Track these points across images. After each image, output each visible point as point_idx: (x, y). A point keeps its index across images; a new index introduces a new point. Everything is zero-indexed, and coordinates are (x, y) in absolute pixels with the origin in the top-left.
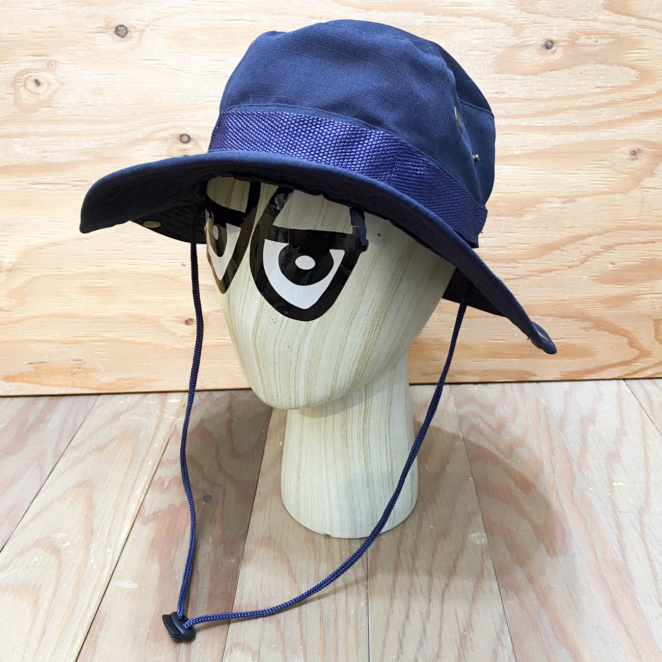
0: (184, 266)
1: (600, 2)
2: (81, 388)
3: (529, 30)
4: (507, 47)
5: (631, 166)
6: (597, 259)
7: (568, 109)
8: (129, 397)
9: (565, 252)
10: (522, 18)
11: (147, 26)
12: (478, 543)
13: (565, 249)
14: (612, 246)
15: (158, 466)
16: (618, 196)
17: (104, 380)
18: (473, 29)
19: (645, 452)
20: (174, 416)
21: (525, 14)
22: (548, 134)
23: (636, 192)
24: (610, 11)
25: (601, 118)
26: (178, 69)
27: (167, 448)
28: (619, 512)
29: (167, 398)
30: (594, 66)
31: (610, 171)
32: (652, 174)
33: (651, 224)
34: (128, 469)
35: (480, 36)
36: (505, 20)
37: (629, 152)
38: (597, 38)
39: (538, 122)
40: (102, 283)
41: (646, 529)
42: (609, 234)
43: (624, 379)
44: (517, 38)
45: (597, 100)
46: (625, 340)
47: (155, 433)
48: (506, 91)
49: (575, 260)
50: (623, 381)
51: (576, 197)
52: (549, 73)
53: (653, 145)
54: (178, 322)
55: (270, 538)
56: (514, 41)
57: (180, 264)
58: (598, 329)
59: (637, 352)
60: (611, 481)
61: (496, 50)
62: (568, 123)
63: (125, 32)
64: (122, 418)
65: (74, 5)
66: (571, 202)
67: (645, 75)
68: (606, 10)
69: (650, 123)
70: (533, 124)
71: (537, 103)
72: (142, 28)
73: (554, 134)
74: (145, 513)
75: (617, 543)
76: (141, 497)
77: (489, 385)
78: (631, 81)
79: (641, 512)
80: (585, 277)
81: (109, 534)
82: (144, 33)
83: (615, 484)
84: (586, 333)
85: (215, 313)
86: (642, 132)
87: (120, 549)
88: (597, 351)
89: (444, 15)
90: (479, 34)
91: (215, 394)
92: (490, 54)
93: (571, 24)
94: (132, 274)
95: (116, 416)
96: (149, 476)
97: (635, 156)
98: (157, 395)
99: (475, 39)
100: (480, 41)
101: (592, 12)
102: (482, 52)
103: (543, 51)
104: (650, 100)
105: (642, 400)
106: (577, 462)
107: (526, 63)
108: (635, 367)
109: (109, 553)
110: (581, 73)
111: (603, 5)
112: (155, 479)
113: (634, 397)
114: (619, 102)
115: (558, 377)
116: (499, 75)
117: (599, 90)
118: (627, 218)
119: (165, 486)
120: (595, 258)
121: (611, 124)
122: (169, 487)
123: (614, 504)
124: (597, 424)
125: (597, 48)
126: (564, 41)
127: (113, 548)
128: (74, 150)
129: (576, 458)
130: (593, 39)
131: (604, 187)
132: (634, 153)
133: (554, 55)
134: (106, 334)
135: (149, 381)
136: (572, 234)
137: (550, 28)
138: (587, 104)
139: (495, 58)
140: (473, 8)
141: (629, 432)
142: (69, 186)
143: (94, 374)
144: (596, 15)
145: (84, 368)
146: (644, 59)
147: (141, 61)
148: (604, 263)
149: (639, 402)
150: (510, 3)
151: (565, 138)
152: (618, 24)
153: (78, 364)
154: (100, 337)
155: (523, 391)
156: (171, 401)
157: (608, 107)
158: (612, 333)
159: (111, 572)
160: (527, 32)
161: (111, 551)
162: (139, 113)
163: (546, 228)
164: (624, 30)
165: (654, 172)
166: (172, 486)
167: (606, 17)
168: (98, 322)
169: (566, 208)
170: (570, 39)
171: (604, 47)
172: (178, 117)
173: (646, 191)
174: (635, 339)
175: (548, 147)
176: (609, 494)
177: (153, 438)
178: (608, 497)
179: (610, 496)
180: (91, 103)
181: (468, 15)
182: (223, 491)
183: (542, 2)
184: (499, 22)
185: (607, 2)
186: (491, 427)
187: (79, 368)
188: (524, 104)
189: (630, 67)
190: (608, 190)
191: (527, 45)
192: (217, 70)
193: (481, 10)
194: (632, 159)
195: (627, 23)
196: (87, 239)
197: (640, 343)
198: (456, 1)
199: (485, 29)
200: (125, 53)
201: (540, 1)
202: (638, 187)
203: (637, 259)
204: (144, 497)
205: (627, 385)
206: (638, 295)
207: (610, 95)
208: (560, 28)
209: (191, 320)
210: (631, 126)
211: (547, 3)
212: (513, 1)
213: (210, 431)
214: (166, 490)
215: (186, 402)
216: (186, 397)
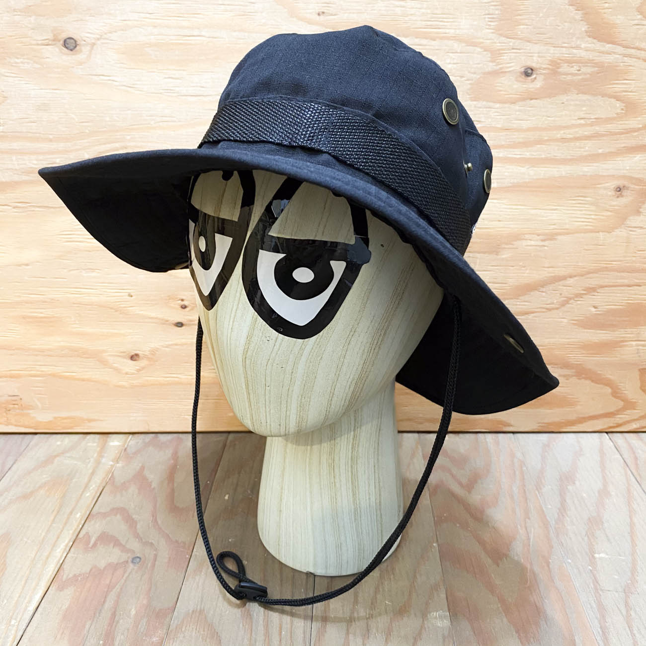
0: (132, 296)
1: (583, 29)
2: (16, 426)
3: (507, 56)
4: (484, 73)
5: (616, 203)
6: (579, 302)
7: (548, 140)
8: (67, 437)
9: (544, 294)
10: (500, 43)
11: (98, 39)
12: (439, 625)
13: (544, 290)
14: (595, 288)
15: (86, 519)
16: (601, 235)
17: (42, 418)
18: (448, 52)
19: (631, 518)
20: (113, 461)
21: (503, 39)
22: (527, 167)
23: (621, 231)
24: (595, 39)
25: (585, 151)
26: (130, 85)
27: (100, 498)
28: (602, 590)
29: (109, 440)
30: (576, 96)
31: (593, 208)
32: (638, 213)
33: (637, 265)
34: (53, 521)
35: (455, 61)
36: (482, 45)
37: (614, 188)
38: (580, 67)
39: (516, 153)
40: (41, 313)
41: (632, 613)
42: (591, 275)
43: (607, 433)
44: (494, 64)
45: (580, 132)
46: (610, 390)
47: (89, 481)
48: (483, 120)
49: (555, 302)
50: (606, 434)
51: (557, 234)
52: (528, 102)
53: (639, 181)
54: (124, 357)
55: (201, 612)
56: (491, 67)
57: (127, 294)
58: (581, 378)
59: (621, 404)
60: (592, 552)
61: (472, 75)
62: (549, 155)
63: (74, 45)
64: (56, 461)
65: (19, 15)
66: (551, 240)
67: (631, 108)
68: (589, 37)
69: (636, 158)
70: (511, 156)
71: (515, 133)
72: (93, 41)
73: (533, 166)
74: (63, 576)
75: (599, 630)
76: (62, 556)
77: (461, 435)
78: (616, 114)
79: (628, 591)
80: (565, 320)
81: (17, 602)
82: (95, 47)
83: (597, 556)
84: (567, 381)
85: (164, 349)
86: (628, 168)
87: (27, 621)
88: (578, 402)
89: (417, 38)
90: (454, 59)
91: (161, 436)
92: (466, 80)
93: (552, 51)
94: (74, 304)
95: (50, 460)
96: (75, 531)
97: (620, 193)
98: (97, 436)
99: (450, 63)
100: (455, 66)
101: (574, 39)
102: (458, 77)
103: (522, 78)
104: (635, 134)
105: (626, 456)
106: (555, 528)
107: (505, 91)
108: (619, 419)
109: (14, 625)
110: (563, 103)
111: (586, 32)
112: (81, 536)
113: (618, 453)
114: (603, 135)
115: (535, 428)
116: (475, 103)
117: (582, 122)
118: (612, 259)
119: (90, 545)
120: (576, 301)
121: (594, 158)
122: (95, 545)
123: (596, 581)
124: (577, 483)
125: (580, 77)
126: (545, 69)
127: (18, 620)
128: (16, 170)
129: (554, 523)
130: (576, 68)
131: (587, 225)
132: (619, 189)
133: (534, 83)
134: (44, 369)
136: (553, 275)
137: (530, 55)
138: (569, 136)
139: (470, 84)
140: (447, 31)
141: (613, 494)
142: (10, 207)
143: (31, 411)
144: (578, 43)
145: (20, 405)
146: (630, 90)
147: (91, 76)
148: (586, 307)
149: (623, 459)
150: (487, 27)
151: (543, 172)
152: (603, 52)
153: (13, 400)
154: (38, 371)
155: (497, 443)
156: (111, 444)
157: (590, 140)
158: (593, 381)
160: (505, 58)
161: (17, 624)
162: (87, 131)
163: (524, 267)
164: (608, 59)
165: (641, 210)
166: (99, 544)
167: (589, 45)
168: (36, 355)
169: (545, 246)
170: (550, 67)
171: (588, 76)
172: (128, 137)
173: (631, 231)
174: (619, 389)
175: (527, 180)
176: (590, 567)
177: (87, 486)
178: (589, 571)
179: (591, 570)
180: (36, 119)
181: (442, 38)
182: (155, 552)
183: (522, 27)
184: (476, 46)
185: (590, 29)
186: (460, 484)
187: (14, 404)
188: (501, 134)
189: (615, 98)
190: (591, 228)
191: (505, 72)
192: (172, 88)
193: (457, 33)
194: (617, 196)
195: (612, 52)
196: (27, 265)
197: (625, 393)
198: (429, 23)
199: (461, 53)
200: (73, 67)
201: (520, 25)
202: (623, 226)
203: (622, 303)
204: (66, 557)
205: (610, 439)
206: (623, 341)
207: (593, 127)
208: (540, 54)
209: (137, 355)
210: (616, 160)
211: (527, 28)
212: (490, 25)
213: (150, 480)
214: (91, 548)
215: (128, 445)
216: (129, 439)
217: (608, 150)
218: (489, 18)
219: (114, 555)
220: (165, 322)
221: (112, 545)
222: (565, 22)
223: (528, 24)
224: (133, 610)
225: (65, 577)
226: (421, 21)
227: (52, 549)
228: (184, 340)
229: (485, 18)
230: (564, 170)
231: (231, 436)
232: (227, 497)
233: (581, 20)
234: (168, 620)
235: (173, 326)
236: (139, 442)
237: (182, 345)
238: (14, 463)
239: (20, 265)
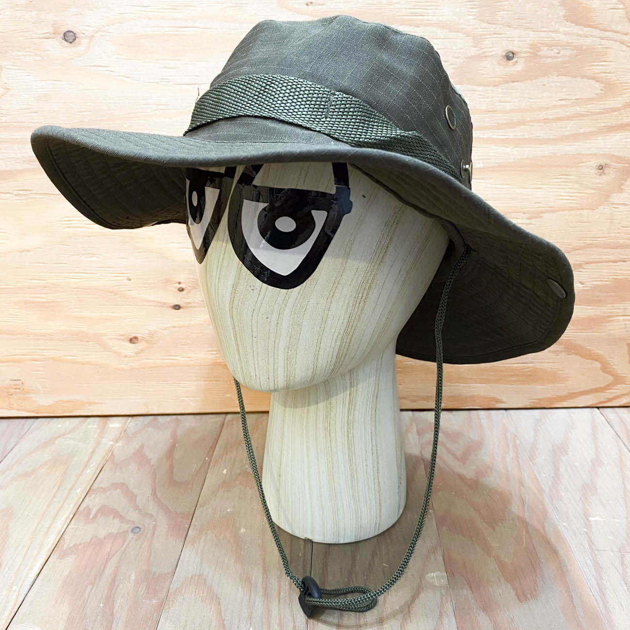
0: (130, 280)
1: (561, 14)
2: (18, 410)
3: (489, 41)
4: (467, 58)
5: (598, 181)
7: (531, 121)
8: (68, 420)
10: (481, 28)
11: (97, 32)
12: (437, 584)
14: (581, 264)
15: (87, 494)
16: (585, 212)
17: (43, 402)
19: (624, 484)
20: (113, 441)
21: (485, 25)
22: (512, 147)
23: (604, 208)
24: (572, 23)
25: (566, 131)
26: (127, 76)
27: (100, 475)
28: (597, 550)
29: (108, 422)
30: (556, 78)
31: (576, 186)
32: (621, 190)
33: (621, 241)
34: (54, 496)
35: (439, 47)
36: (465, 31)
37: (597, 166)
38: (559, 50)
39: (500, 134)
40: (42, 298)
42: (577, 252)
43: (598, 408)
44: (477, 49)
45: (562, 113)
46: (598, 365)
47: (90, 459)
50: (596, 409)
51: (542, 212)
52: (511, 84)
53: (619, 159)
54: (123, 340)
55: (201, 575)
56: (474, 51)
57: (126, 278)
58: (570, 353)
59: (611, 378)
60: (586, 516)
61: (456, 60)
62: (531, 136)
63: (74, 38)
64: (57, 442)
65: (21, 10)
66: (536, 218)
67: (609, 88)
68: (567, 21)
69: (617, 137)
70: (494, 137)
71: (499, 115)
72: (92, 34)
73: (517, 147)
74: (63, 545)
75: (596, 586)
76: (62, 528)
77: (454, 412)
78: (596, 94)
79: (623, 550)
81: (18, 569)
82: (93, 39)
83: (591, 519)
84: (556, 357)
85: (162, 331)
86: (609, 146)
87: (29, 587)
88: (568, 377)
89: (401, 25)
90: (438, 44)
91: (160, 418)
92: (449, 65)
93: (532, 36)
94: (74, 288)
95: (51, 441)
96: (75, 504)
97: (601, 171)
98: (98, 419)
101: (553, 24)
103: (505, 62)
104: (616, 113)
105: (617, 429)
106: (549, 495)
107: (488, 75)
108: (608, 394)
109: (15, 591)
110: (544, 85)
111: (564, 16)
112: (81, 508)
113: (609, 426)
114: (583, 115)
115: (528, 404)
116: (459, 86)
117: (563, 102)
118: (597, 236)
119: (92, 516)
121: (574, 137)
122: (95, 516)
123: (591, 541)
124: (570, 453)
125: (560, 60)
126: (525, 52)
127: (20, 585)
128: (18, 158)
129: (548, 490)
130: (556, 51)
131: (571, 203)
132: (601, 167)
133: (515, 66)
134: (45, 353)
135: (90, 404)
137: (510, 39)
138: (550, 117)
139: (454, 68)
141: (606, 462)
142: (11, 195)
143: (32, 395)
144: (557, 26)
145: (22, 389)
146: (608, 71)
147: (89, 67)
149: (615, 432)
150: (469, 13)
151: (528, 152)
152: (580, 36)
153: (15, 385)
154: (39, 355)
155: (490, 419)
156: (111, 426)
157: (572, 120)
158: (582, 356)
159: (13, 614)
160: (486, 42)
161: (18, 590)
162: (86, 120)
164: (586, 42)
165: (623, 187)
166: (99, 516)
167: (568, 29)
168: (38, 340)
169: (531, 224)
170: (531, 51)
171: (567, 59)
173: (615, 208)
174: (609, 364)
175: (512, 160)
176: (585, 530)
177: (87, 464)
178: (585, 533)
179: (586, 532)
180: (37, 109)
181: (426, 25)
182: (154, 523)
183: (502, 12)
184: (458, 32)
185: (568, 14)
186: (455, 456)
187: (16, 389)
188: (485, 116)
189: (594, 79)
190: (575, 205)
191: (488, 56)
192: (167, 78)
193: (440, 20)
194: (599, 173)
195: (590, 35)
196: (28, 251)
197: (614, 368)
198: (413, 11)
199: (444, 39)
200: (72, 59)
201: (500, 11)
202: (606, 203)
203: (608, 278)
204: (66, 528)
205: (602, 414)
206: (611, 316)
207: (574, 108)
208: (520, 39)
209: (136, 338)
210: (596, 140)
211: (508, 14)
212: (472, 12)
213: (149, 458)
214: (92, 520)
215: (127, 427)
216: (128, 422)
217: (589, 130)
218: (469, 5)
219: (115, 526)
220: (163, 305)
221: (111, 517)
222: (544, 7)
223: (509, 9)
224: (132, 575)
225: (65, 546)
226: (405, 9)
227: (53, 522)
228: (181, 323)
229: (466, 5)
230: (547, 150)
231: (229, 417)
232: (225, 472)
233: (559, 5)
234: (168, 583)
235: (171, 308)
236: (137, 424)
237: (180, 327)
238: (16, 445)
239: (22, 252)
